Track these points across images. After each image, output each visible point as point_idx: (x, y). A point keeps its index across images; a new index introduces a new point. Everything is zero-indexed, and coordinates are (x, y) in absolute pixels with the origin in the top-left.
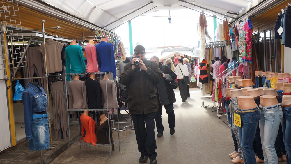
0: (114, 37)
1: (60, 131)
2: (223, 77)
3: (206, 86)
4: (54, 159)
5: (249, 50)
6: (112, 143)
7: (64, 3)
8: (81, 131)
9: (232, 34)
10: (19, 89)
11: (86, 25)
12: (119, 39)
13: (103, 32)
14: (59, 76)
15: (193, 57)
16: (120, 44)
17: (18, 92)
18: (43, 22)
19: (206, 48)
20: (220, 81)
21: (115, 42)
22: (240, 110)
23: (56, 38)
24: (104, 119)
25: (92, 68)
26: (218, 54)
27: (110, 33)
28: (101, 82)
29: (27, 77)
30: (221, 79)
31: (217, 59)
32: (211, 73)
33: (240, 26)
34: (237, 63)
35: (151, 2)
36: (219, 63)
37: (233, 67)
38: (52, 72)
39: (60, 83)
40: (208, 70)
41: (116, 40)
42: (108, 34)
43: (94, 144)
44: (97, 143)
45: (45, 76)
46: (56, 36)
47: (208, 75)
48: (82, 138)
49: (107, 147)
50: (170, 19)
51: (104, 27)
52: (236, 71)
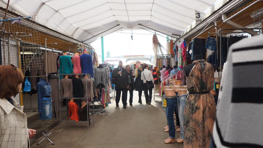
0: (90, 49)
1: (54, 113)
2: (167, 80)
3: (157, 86)
4: (50, 130)
5: (184, 61)
6: (89, 120)
7: (58, 26)
8: (68, 113)
9: (175, 50)
10: (27, 83)
11: (72, 41)
12: (94, 50)
13: (83, 45)
14: (54, 76)
15: (150, 65)
16: (95, 54)
17: (27, 86)
18: (46, 40)
19: (157, 59)
20: (165, 82)
21: (91, 53)
22: (166, 97)
23: (53, 50)
24: (84, 104)
25: (77, 71)
26: (165, 63)
27: (87, 46)
28: (83, 80)
29: (32, 76)
30: (165, 81)
31: (164, 67)
32: (160, 77)
33: (179, 44)
34: (176, 70)
35: (118, 25)
36: (165, 70)
37: (174, 73)
38: (50, 73)
39: (55, 80)
40: (158, 75)
41: (92, 51)
42: (86, 47)
43: (77, 120)
44: (79, 120)
45: (45, 75)
46: (53, 49)
47: (158, 78)
48: (69, 117)
49: (86, 123)
50: (132, 37)
51: (83, 42)
52: (175, 75)
